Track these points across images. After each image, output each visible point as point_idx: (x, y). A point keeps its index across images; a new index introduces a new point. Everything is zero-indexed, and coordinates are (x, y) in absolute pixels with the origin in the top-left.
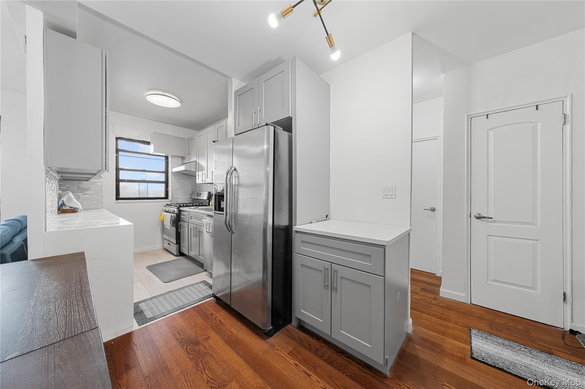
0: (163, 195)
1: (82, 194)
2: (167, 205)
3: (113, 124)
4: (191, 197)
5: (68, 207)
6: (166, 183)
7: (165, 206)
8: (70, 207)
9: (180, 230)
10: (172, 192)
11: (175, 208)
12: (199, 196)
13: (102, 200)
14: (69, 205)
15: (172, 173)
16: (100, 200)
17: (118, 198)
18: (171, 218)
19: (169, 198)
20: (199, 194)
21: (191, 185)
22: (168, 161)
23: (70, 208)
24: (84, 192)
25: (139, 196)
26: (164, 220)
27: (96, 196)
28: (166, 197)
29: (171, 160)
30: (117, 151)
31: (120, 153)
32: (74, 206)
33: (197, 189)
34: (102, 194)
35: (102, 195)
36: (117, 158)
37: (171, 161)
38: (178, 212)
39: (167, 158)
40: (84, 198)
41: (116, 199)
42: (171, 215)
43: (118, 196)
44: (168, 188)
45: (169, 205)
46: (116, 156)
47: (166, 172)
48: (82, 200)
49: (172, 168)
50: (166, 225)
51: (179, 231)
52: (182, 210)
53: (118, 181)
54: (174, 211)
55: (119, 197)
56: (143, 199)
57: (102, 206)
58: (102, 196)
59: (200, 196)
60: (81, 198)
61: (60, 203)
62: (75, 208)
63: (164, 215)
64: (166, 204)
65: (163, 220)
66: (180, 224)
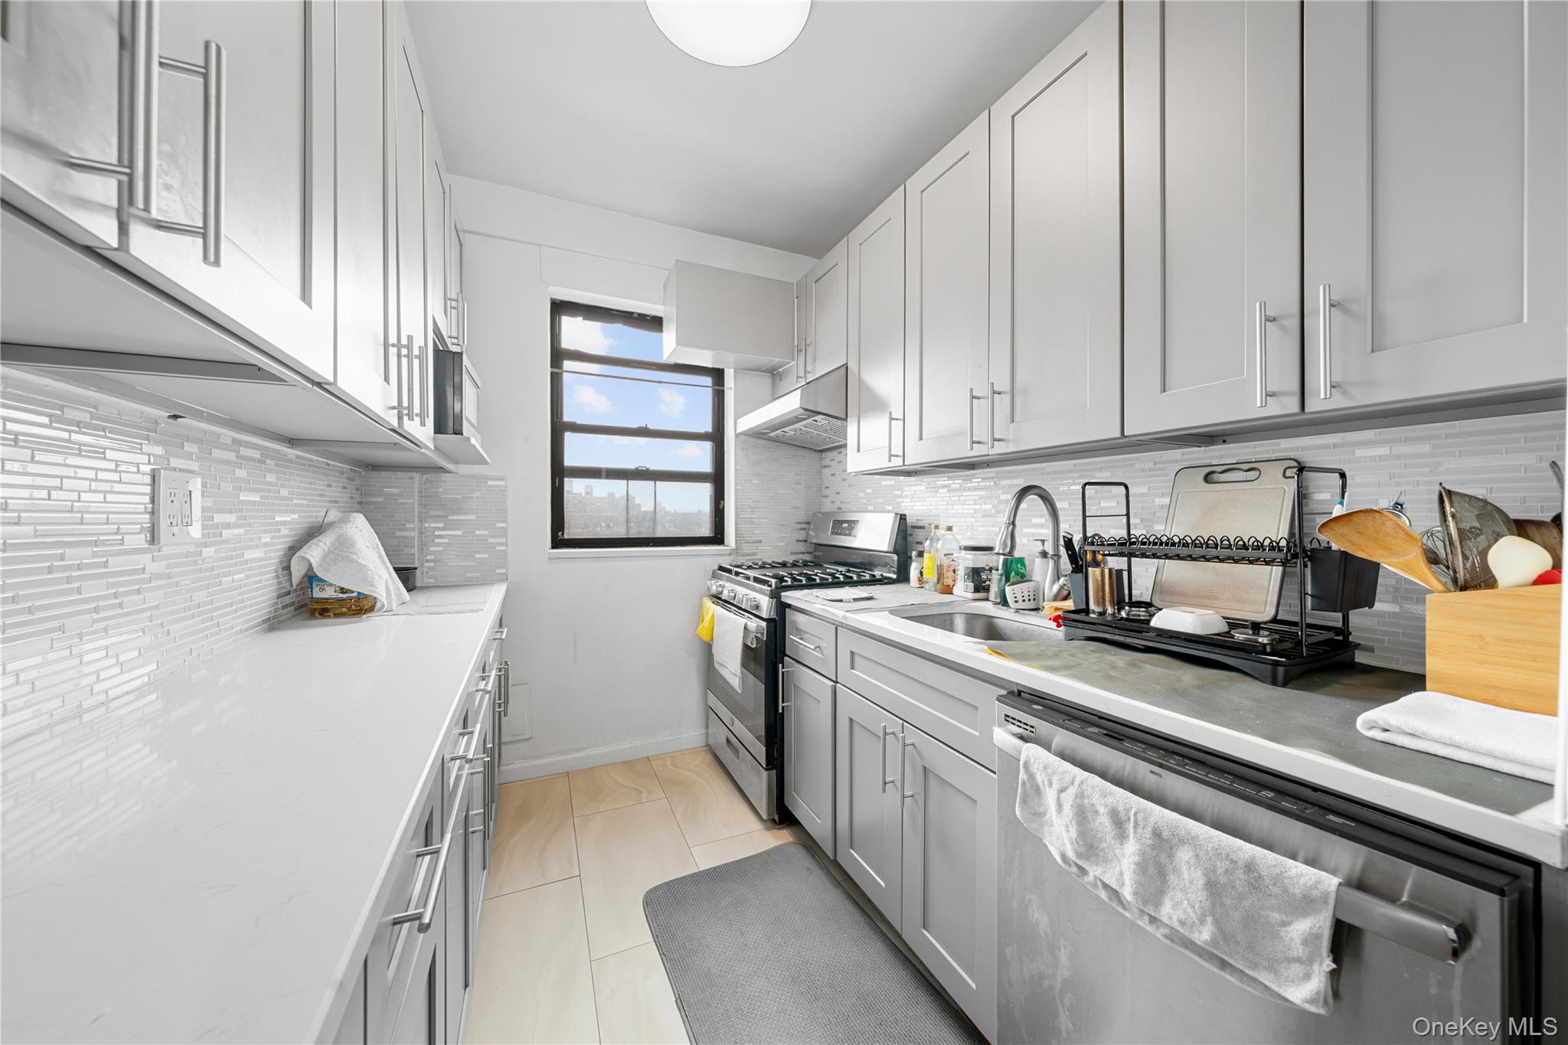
0: (706, 531)
1: (441, 525)
2: (721, 568)
3: (539, 245)
4: (802, 535)
5: (333, 589)
6: (717, 478)
7: (714, 576)
8: (343, 590)
9: (783, 702)
10: (737, 516)
11: (761, 592)
12: (849, 535)
13: (504, 548)
14: (336, 579)
15: (737, 435)
16: (498, 548)
17: (558, 542)
18: (745, 637)
19: (726, 541)
20: (844, 526)
21: (803, 486)
22: (723, 391)
23: (342, 592)
24: (447, 517)
25: (628, 529)
26: (712, 639)
27: (486, 532)
28: (717, 537)
29: (733, 387)
30: (558, 355)
31: (567, 365)
32: (356, 587)
33: (827, 501)
34: (504, 525)
35: (504, 528)
36: (556, 381)
37: (733, 391)
38: (773, 615)
39: (718, 375)
40: (446, 541)
41: (552, 542)
42: (746, 625)
43: (560, 533)
44: (723, 500)
45: (729, 571)
46: (552, 373)
47: (717, 437)
48: (441, 549)
49: (737, 418)
50: (722, 665)
51: (780, 705)
52: (789, 606)
53: (559, 472)
54: (757, 607)
55: (563, 534)
56: (641, 546)
57: (504, 571)
58: (504, 533)
59: (849, 533)
60: (436, 541)
61: (298, 572)
62: (361, 597)
63: (713, 616)
64: (716, 568)
65: (706, 638)
66: (783, 673)
